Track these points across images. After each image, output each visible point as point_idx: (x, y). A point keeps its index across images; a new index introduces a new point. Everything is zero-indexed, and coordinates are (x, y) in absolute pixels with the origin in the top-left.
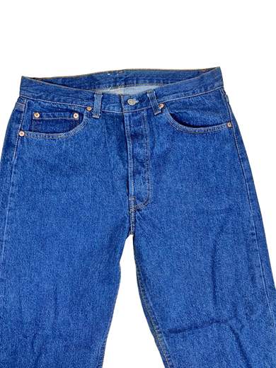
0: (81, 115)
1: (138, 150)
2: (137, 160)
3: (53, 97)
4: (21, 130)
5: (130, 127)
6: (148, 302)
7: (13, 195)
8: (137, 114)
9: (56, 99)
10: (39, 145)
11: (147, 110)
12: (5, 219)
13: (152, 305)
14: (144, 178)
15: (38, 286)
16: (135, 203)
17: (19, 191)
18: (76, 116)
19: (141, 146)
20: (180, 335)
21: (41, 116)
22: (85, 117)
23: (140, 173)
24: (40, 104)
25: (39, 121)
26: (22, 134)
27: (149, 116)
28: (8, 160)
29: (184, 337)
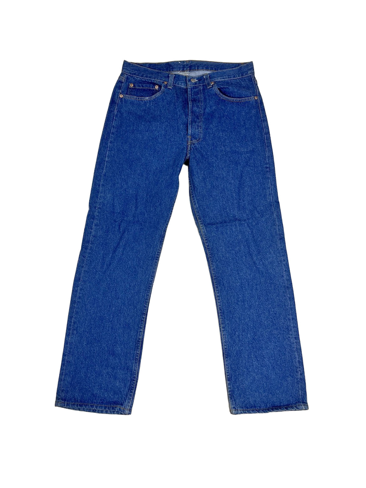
0: (160, 87)
1: (195, 108)
2: (194, 114)
3: (143, 75)
4: (121, 93)
5: (191, 95)
6: (195, 204)
7: (113, 133)
8: (196, 87)
9: (144, 76)
10: (132, 103)
11: (203, 86)
12: (108, 147)
13: (197, 206)
14: (198, 126)
15: (126, 190)
16: (191, 140)
17: (117, 131)
18: (157, 87)
19: (198, 107)
20: (214, 226)
21: (134, 86)
22: (163, 88)
23: (195, 122)
24: (134, 78)
25: (133, 89)
26: (121, 96)
27: (204, 89)
28: (112, 111)
29: (217, 228)
